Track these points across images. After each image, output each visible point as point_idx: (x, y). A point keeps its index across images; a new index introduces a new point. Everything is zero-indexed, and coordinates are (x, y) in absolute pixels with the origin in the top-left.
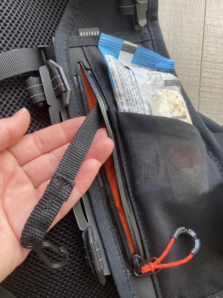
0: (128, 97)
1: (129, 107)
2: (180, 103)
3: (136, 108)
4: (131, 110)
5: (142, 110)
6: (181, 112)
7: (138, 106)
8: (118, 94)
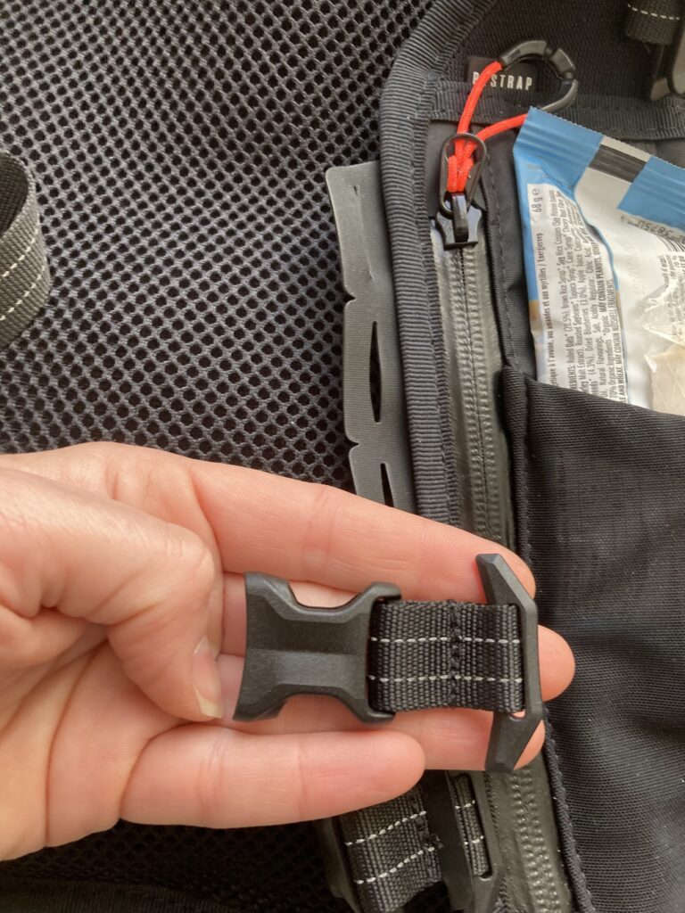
0: (575, 330)
1: (572, 364)
3: (597, 371)
4: (578, 374)
5: (617, 381)
7: (605, 366)
8: (543, 318)
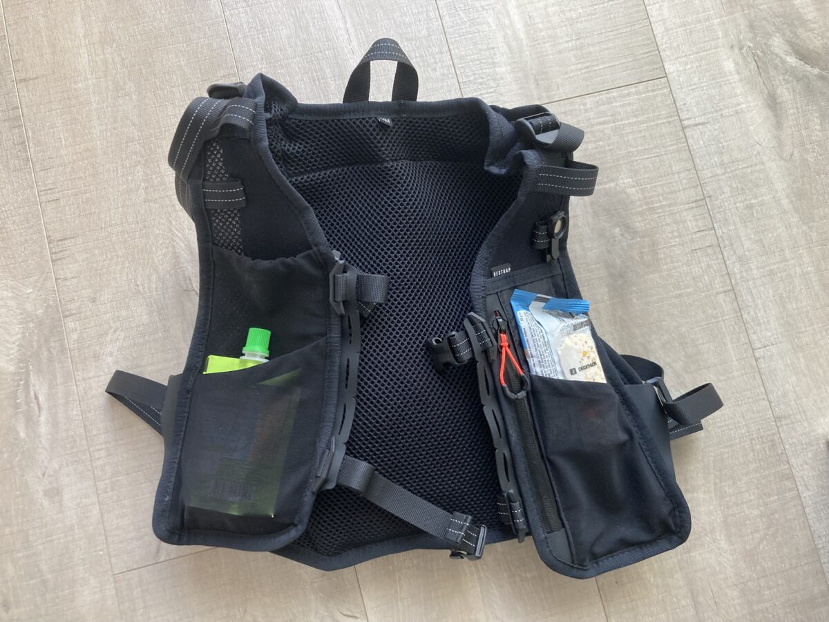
2: (590, 349)
6: (590, 359)
7: (551, 368)
